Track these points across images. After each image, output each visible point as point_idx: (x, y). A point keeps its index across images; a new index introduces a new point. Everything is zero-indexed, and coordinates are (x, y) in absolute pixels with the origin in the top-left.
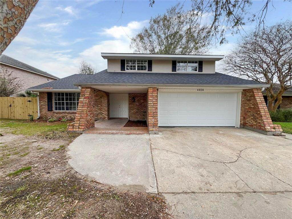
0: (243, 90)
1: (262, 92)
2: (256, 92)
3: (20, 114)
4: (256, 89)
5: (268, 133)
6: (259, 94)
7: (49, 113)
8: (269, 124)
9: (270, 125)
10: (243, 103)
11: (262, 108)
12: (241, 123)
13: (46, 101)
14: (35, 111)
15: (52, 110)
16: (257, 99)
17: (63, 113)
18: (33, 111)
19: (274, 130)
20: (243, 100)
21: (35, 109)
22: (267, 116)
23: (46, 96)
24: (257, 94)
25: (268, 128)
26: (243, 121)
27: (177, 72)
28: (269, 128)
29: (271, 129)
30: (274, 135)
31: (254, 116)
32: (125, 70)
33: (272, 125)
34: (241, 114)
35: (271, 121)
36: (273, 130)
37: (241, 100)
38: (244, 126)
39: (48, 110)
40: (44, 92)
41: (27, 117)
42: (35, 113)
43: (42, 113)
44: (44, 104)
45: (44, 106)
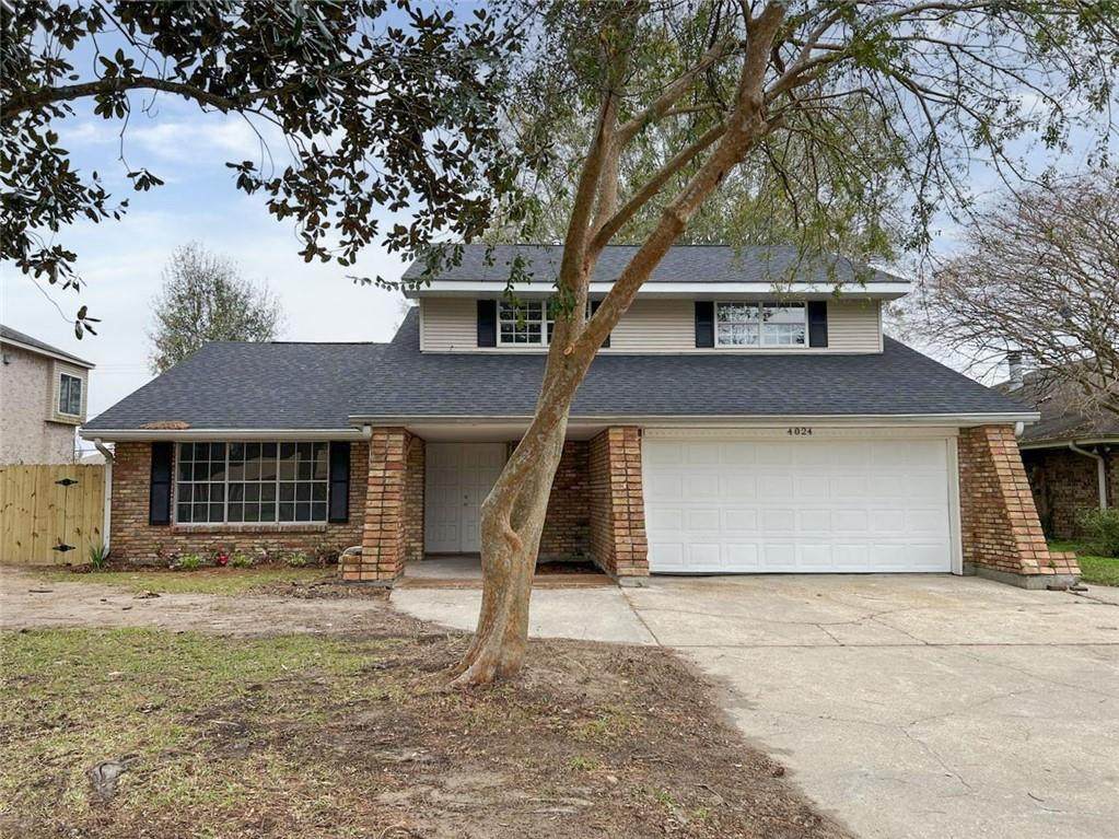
0: (961, 429)
1: (1018, 438)
2: (994, 437)
3: (19, 544)
4: (997, 426)
5: (1031, 581)
6: (1007, 444)
7: (155, 535)
8: (1034, 551)
9: (1038, 555)
10: (965, 481)
11: (1015, 494)
12: (966, 555)
13: (142, 483)
14: (87, 528)
15: (167, 522)
16: (998, 465)
17: (215, 534)
18: (78, 524)
19: (1052, 571)
20: (964, 465)
21: (87, 519)
22: (1030, 523)
23: (144, 459)
24: (999, 444)
25: (1030, 564)
26: (972, 549)
27: (719, 348)
28: (1033, 563)
29: (1039, 567)
30: (1049, 588)
31: (995, 526)
32: (494, 345)
33: (1046, 555)
34: (962, 522)
35: (1043, 539)
36: (1045, 570)
37: (960, 468)
38: (976, 566)
39: (153, 522)
40: (138, 443)
41: (50, 557)
42: (85, 536)
43: (122, 534)
44: (136, 495)
45: (134, 504)
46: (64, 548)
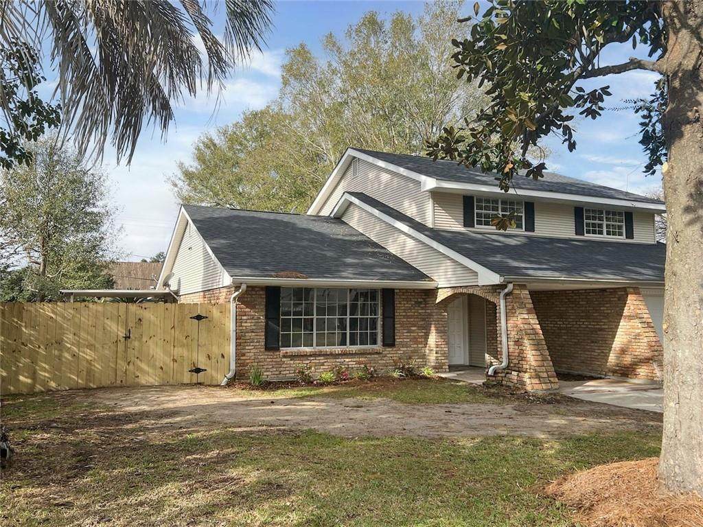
3: (161, 368)
7: (268, 358)
13: (259, 318)
14: (215, 353)
15: (278, 348)
18: (208, 352)
21: (215, 346)
23: (260, 300)
32: (474, 227)
39: (268, 348)
40: (256, 287)
41: (187, 378)
42: (214, 360)
43: (244, 358)
44: (254, 328)
45: (253, 334)
46: (198, 371)
